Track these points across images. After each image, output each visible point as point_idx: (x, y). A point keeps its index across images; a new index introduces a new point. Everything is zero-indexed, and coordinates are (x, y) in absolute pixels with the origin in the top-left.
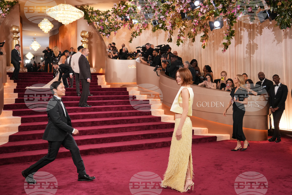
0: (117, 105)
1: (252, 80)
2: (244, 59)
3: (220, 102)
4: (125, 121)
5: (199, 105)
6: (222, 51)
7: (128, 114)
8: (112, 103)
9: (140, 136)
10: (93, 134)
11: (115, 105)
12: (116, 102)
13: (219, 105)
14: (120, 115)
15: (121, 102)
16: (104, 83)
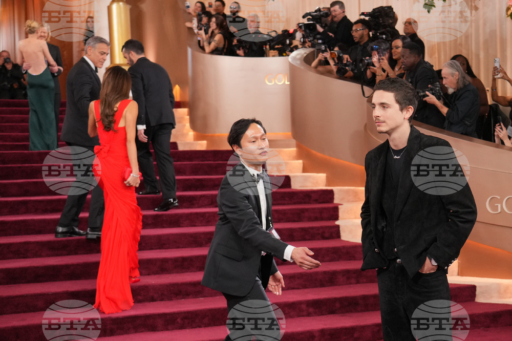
9: (304, 307)
16: (187, 134)
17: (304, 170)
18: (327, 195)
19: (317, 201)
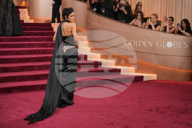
10: (16, 71)
16: (27, 17)
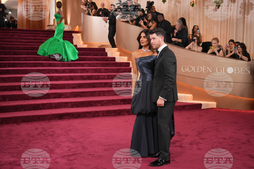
0: (94, 66)
1: (244, 43)
2: (237, 20)
3: (207, 67)
4: (103, 84)
5: (185, 70)
6: (213, 10)
7: (106, 77)
8: (89, 65)
9: (119, 101)
10: (68, 97)
11: (92, 67)
12: (93, 63)
13: (207, 70)
14: (98, 78)
15: (99, 63)
16: (81, 42)
17: (120, 56)
18: (128, 64)
19: (124, 66)
